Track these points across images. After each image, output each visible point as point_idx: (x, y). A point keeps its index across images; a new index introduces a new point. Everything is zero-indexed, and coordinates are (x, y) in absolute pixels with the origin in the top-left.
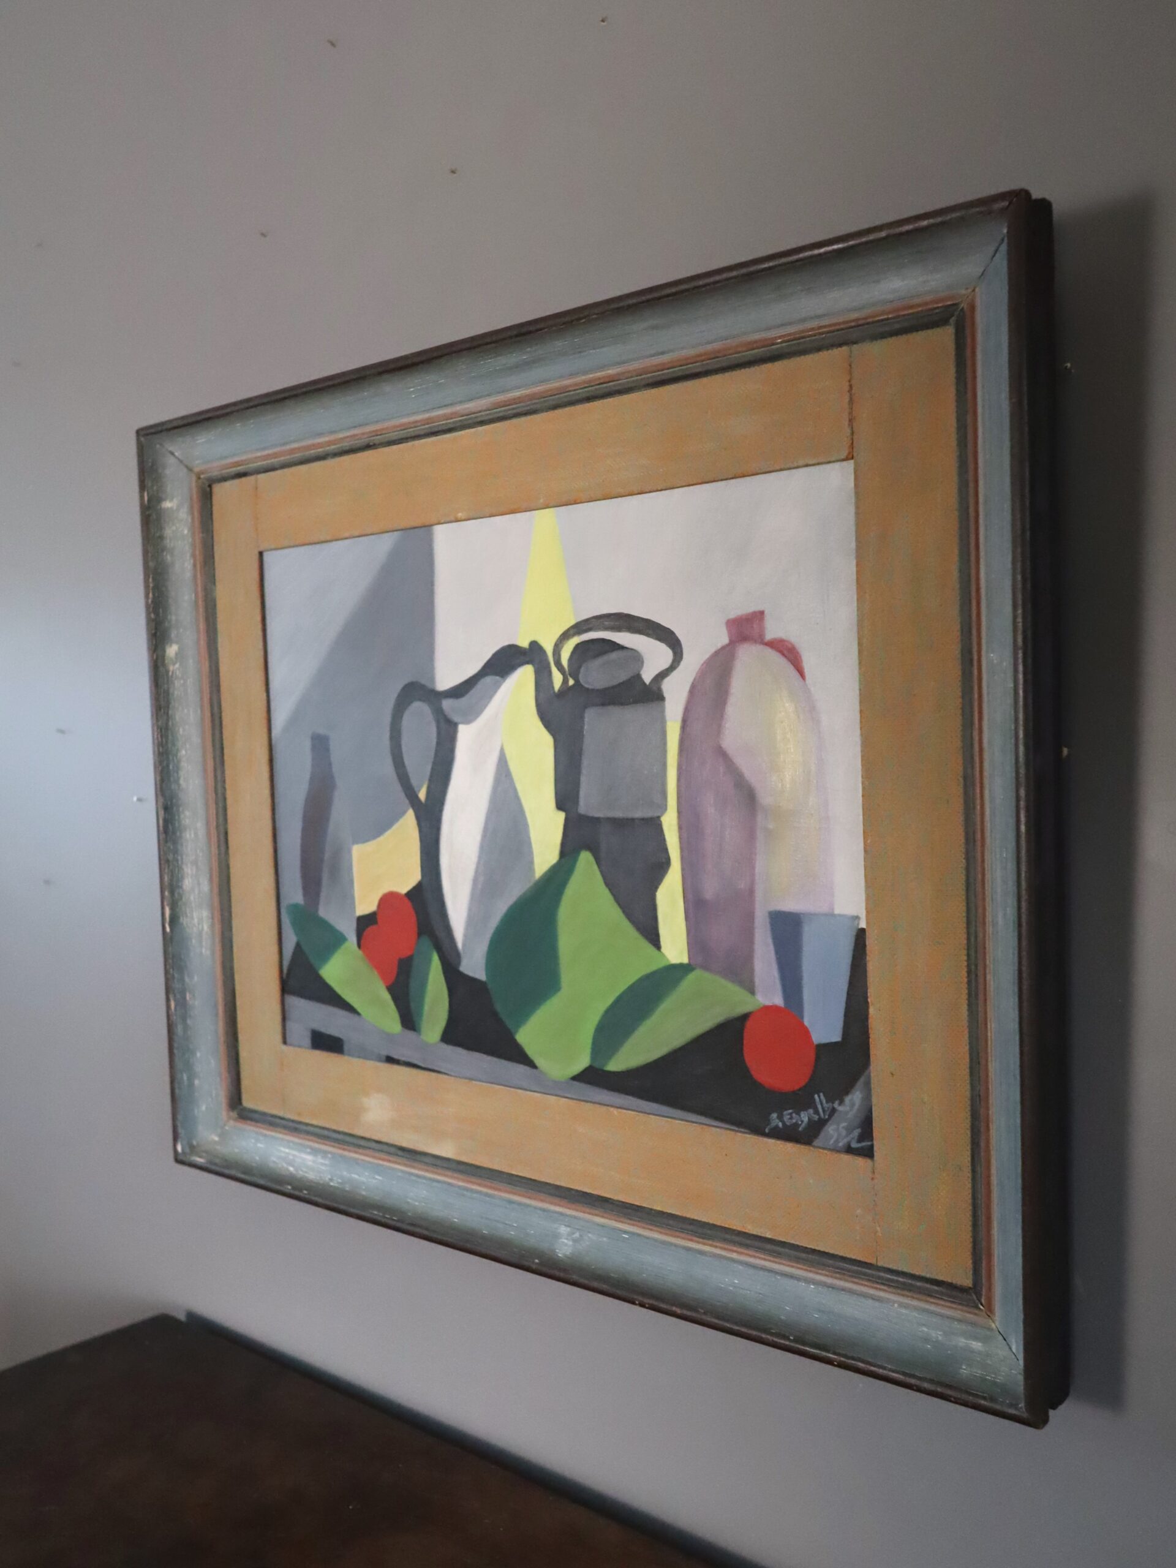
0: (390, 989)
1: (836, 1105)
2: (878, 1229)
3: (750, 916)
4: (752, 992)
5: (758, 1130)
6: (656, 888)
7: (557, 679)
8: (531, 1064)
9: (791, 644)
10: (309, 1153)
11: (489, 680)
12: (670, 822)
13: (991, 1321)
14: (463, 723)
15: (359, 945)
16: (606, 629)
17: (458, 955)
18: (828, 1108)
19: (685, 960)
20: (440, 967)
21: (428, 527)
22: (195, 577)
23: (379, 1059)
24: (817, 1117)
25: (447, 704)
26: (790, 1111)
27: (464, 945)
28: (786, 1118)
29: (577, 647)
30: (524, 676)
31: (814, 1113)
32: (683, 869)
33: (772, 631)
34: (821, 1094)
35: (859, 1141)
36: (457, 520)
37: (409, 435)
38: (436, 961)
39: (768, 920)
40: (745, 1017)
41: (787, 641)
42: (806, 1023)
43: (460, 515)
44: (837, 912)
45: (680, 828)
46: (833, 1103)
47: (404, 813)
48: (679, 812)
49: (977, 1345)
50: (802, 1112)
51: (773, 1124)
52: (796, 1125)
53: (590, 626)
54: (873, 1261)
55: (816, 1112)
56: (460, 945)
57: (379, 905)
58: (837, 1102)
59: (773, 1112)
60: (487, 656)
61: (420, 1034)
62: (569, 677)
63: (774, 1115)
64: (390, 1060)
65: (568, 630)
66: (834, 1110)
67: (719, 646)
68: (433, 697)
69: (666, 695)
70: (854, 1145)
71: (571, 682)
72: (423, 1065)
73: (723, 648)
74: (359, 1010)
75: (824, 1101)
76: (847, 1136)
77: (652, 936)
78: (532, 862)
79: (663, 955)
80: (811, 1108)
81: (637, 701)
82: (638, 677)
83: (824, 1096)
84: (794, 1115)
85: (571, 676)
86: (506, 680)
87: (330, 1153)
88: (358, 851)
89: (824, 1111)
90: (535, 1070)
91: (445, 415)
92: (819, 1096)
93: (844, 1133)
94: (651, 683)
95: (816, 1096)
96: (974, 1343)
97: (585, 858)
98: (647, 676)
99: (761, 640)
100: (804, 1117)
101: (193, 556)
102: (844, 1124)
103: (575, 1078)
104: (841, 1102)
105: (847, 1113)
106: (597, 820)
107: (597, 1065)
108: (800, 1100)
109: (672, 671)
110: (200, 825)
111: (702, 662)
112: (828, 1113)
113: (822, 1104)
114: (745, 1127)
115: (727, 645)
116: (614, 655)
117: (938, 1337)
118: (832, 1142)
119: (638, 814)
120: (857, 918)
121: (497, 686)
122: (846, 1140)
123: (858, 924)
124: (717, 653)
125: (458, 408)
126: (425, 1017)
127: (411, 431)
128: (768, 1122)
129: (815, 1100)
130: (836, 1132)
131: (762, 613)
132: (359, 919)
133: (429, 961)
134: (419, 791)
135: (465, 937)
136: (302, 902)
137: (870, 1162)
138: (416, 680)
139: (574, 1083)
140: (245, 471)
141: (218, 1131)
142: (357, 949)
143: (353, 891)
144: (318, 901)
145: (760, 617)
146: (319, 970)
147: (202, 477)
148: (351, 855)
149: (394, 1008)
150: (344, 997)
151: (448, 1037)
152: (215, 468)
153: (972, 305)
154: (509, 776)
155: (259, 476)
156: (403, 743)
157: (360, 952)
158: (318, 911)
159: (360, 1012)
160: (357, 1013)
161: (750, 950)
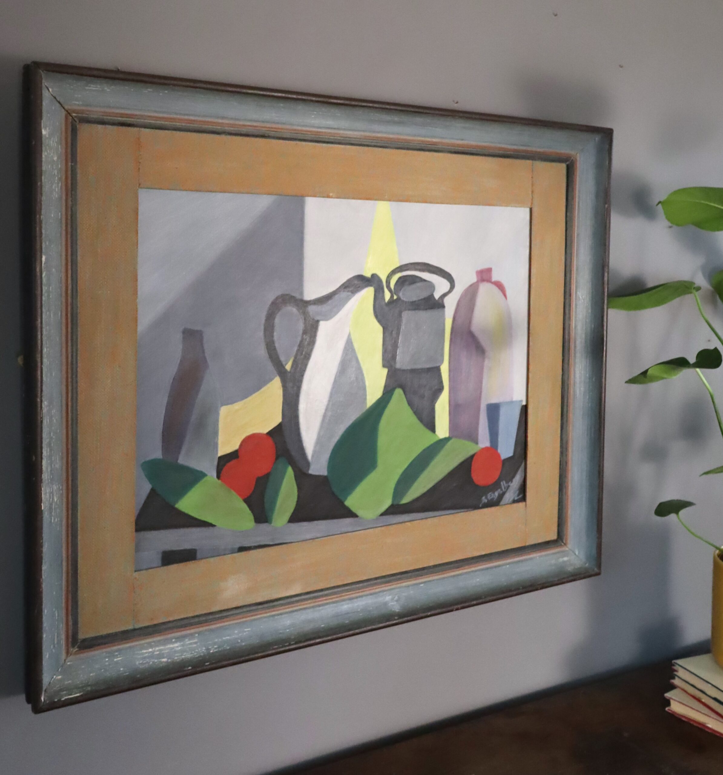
0: (247, 501)
1: (509, 484)
2: (527, 530)
3: (479, 408)
4: (477, 443)
5: (476, 507)
6: (436, 402)
7: (387, 296)
8: (355, 516)
9: (502, 284)
10: (176, 642)
11: (343, 294)
12: (445, 369)
13: (567, 548)
14: (323, 320)
15: (218, 477)
16: (416, 270)
17: (308, 464)
18: (506, 486)
19: (447, 435)
21: (302, 197)
23: (233, 552)
24: (502, 492)
25: (312, 309)
26: (490, 493)
27: (313, 456)
28: (489, 497)
29: (399, 279)
30: (368, 293)
32: (449, 390)
33: (494, 278)
38: (290, 471)
39: (485, 409)
40: (472, 457)
41: (499, 282)
42: (499, 451)
44: (514, 399)
45: (449, 371)
47: (271, 380)
48: (449, 363)
50: (495, 492)
51: (483, 502)
52: (493, 499)
53: (408, 268)
54: (524, 545)
55: (502, 490)
56: (310, 457)
57: (241, 445)
58: (510, 482)
59: (482, 496)
60: (343, 279)
61: (271, 523)
62: (394, 294)
63: (484, 498)
64: (242, 549)
65: (396, 269)
66: (509, 486)
67: (472, 281)
68: (303, 304)
69: (445, 304)
70: (516, 499)
71: (395, 297)
72: (271, 543)
73: (474, 284)
74: (214, 523)
76: (513, 496)
77: (432, 427)
78: (365, 399)
79: (437, 435)
80: (499, 489)
81: (430, 308)
82: (432, 296)
83: (505, 481)
84: (492, 495)
86: (355, 295)
87: (196, 633)
88: (224, 411)
89: (505, 488)
90: (356, 519)
92: (503, 482)
94: (438, 299)
95: (502, 483)
96: (564, 559)
97: (398, 392)
98: (437, 296)
99: (489, 280)
100: (496, 494)
102: (512, 491)
103: (382, 515)
104: (512, 481)
105: (514, 485)
106: (407, 371)
107: (395, 503)
108: (496, 485)
109: (449, 294)
111: (463, 290)
112: (506, 488)
113: (504, 485)
114: (471, 508)
115: (476, 282)
116: (420, 284)
118: (507, 500)
119: (430, 366)
120: (521, 401)
121: (348, 299)
122: (513, 498)
123: (522, 404)
124: (471, 286)
128: (481, 501)
129: (501, 485)
130: (510, 495)
131: (491, 269)
132: (220, 458)
133: (284, 473)
134: (286, 364)
135: (314, 452)
136: (160, 457)
137: (524, 503)
138: (287, 293)
139: (381, 517)
140: (132, 123)
141: (59, 670)
142: (217, 480)
143: (216, 439)
144: (179, 453)
145: (489, 270)
146: (175, 504)
147: (74, 115)
148: (218, 414)
149: (249, 512)
150: (199, 518)
151: (295, 518)
152: (96, 111)
153: (576, 159)
154: (353, 350)
155: (143, 129)
156: (275, 334)
157: (220, 481)
158: (177, 460)
159: (216, 524)
160: (213, 526)
161: (477, 424)
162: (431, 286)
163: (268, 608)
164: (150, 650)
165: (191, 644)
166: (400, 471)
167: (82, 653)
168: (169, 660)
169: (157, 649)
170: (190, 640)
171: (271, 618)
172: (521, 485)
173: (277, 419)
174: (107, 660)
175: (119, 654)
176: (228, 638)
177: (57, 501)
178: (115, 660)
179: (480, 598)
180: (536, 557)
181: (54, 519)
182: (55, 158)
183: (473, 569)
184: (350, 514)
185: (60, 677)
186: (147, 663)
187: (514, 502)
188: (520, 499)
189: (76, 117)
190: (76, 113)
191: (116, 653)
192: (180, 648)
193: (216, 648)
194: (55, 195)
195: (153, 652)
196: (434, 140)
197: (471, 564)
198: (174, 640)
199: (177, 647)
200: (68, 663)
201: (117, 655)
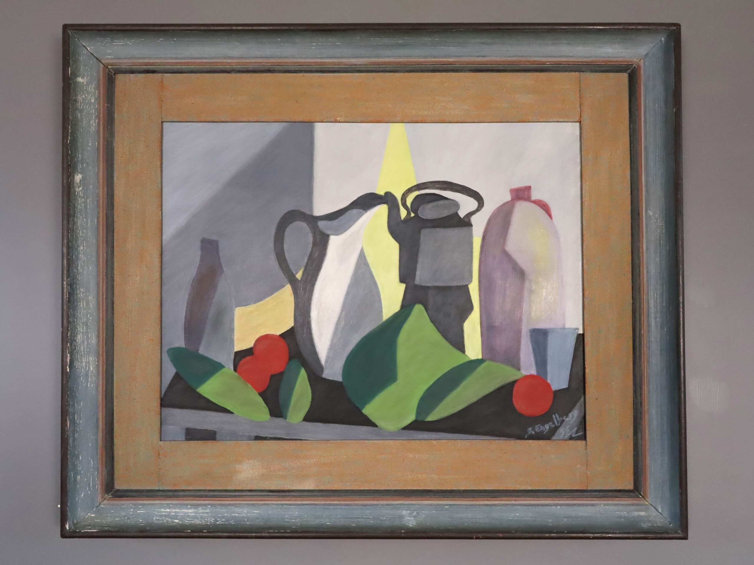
0: (262, 394)
1: (564, 418)
2: (588, 472)
3: (519, 332)
4: (519, 369)
5: (520, 437)
6: (464, 321)
7: (403, 213)
8: (374, 425)
9: (545, 202)
10: (191, 508)
11: (355, 211)
12: (474, 287)
13: (646, 501)
14: (332, 235)
15: (235, 370)
16: (437, 188)
17: (321, 368)
18: (560, 420)
19: (480, 357)
20: (306, 377)
21: (311, 123)
22: (98, 131)
23: (250, 438)
24: (554, 426)
25: (321, 224)
26: (539, 425)
27: (326, 361)
28: (537, 429)
29: (417, 197)
30: (381, 210)
31: (552, 424)
32: (481, 311)
33: (535, 195)
34: (556, 414)
35: (576, 433)
36: (336, 122)
37: (303, 69)
38: (303, 373)
39: (529, 334)
40: (514, 383)
41: (542, 201)
42: (549, 381)
43: (339, 119)
44: (567, 326)
45: (480, 290)
46: (563, 417)
47: (283, 286)
48: (480, 283)
49: (643, 514)
50: (546, 425)
51: (529, 433)
52: (543, 431)
53: (427, 186)
54: (586, 489)
55: (554, 423)
56: (323, 361)
57: (255, 344)
58: (565, 417)
59: (529, 427)
60: (355, 198)
61: (286, 419)
62: (411, 212)
63: (530, 429)
64: (258, 438)
65: (412, 187)
66: (563, 421)
67: (505, 201)
68: (312, 220)
69: (473, 223)
70: (573, 436)
72: (286, 437)
73: (507, 202)
75: (558, 417)
76: (569, 432)
77: (460, 347)
78: (381, 311)
79: (467, 356)
80: (550, 422)
81: (454, 226)
82: (457, 214)
83: (558, 414)
84: (541, 427)
85: (412, 212)
86: (367, 212)
87: (209, 505)
88: (238, 312)
89: (558, 422)
90: (376, 428)
91: (333, 63)
92: (555, 416)
93: (568, 430)
94: (463, 218)
95: (554, 416)
96: (641, 513)
97: (418, 309)
98: (462, 213)
99: (528, 199)
100: (547, 427)
101: (98, 117)
102: (569, 427)
103: (405, 428)
104: (567, 415)
105: (570, 421)
106: (428, 287)
107: (420, 419)
108: (546, 418)
109: (477, 212)
110: (92, 298)
111: (495, 208)
112: (560, 423)
113: (556, 418)
114: (514, 438)
115: (510, 201)
116: (441, 202)
117: (624, 515)
118: (562, 436)
119: (455, 284)
120: (577, 329)
121: (360, 216)
122: (569, 434)
123: (578, 332)
124: (504, 204)
125: (344, 60)
126: (291, 409)
127: (305, 68)
128: (527, 432)
129: (553, 418)
130: (565, 431)
131: (530, 187)
132: (237, 353)
133: (298, 373)
134: (297, 273)
135: (328, 357)
136: (183, 345)
137: (584, 442)
138: (297, 209)
139: (404, 431)
140: (154, 69)
141: (94, 510)
142: (234, 372)
143: (233, 336)
144: (200, 344)
145: (528, 189)
146: (196, 389)
147: (109, 67)
148: (233, 314)
149: (265, 405)
150: (219, 404)
151: (309, 418)
152: (125, 63)
153: (639, 66)
154: (366, 264)
155: (166, 75)
156: (285, 245)
157: (237, 374)
158: (198, 350)
159: (233, 412)
160: (232, 413)
161: (518, 349)
162: (456, 205)
163: (279, 496)
164: (168, 510)
165: (203, 513)
166: (424, 387)
167: (114, 500)
168: (180, 522)
169: (174, 510)
170: (202, 509)
171: (280, 506)
172: (581, 421)
173: (289, 324)
174: (132, 510)
175: (142, 508)
176: (237, 515)
177: (93, 370)
178: (138, 512)
179: (510, 532)
180: (600, 504)
181: (90, 385)
182: (93, 101)
183: (513, 502)
184: (367, 422)
185: (93, 515)
186: (163, 520)
187: (571, 438)
188: (578, 437)
189: (110, 68)
190: (111, 66)
191: (140, 507)
192: (193, 514)
193: (222, 522)
194: (93, 129)
195: (170, 513)
196: (450, 60)
197: (512, 496)
198: (189, 506)
199: (191, 513)
200: (102, 506)
201: (140, 508)
